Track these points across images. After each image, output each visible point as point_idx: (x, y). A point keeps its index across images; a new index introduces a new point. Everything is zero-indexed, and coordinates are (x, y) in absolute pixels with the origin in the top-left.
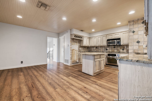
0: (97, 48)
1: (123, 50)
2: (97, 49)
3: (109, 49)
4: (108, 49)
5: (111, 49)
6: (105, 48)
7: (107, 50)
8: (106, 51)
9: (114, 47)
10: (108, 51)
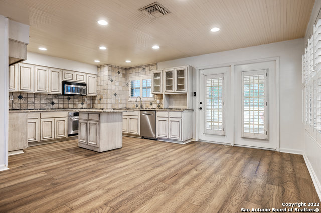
0: (20, 98)
1: (82, 104)
2: (22, 101)
3: (58, 101)
4: (55, 101)
5: (61, 103)
6: (47, 99)
7: (53, 104)
8: (51, 107)
9: (69, 99)
10: (55, 106)
